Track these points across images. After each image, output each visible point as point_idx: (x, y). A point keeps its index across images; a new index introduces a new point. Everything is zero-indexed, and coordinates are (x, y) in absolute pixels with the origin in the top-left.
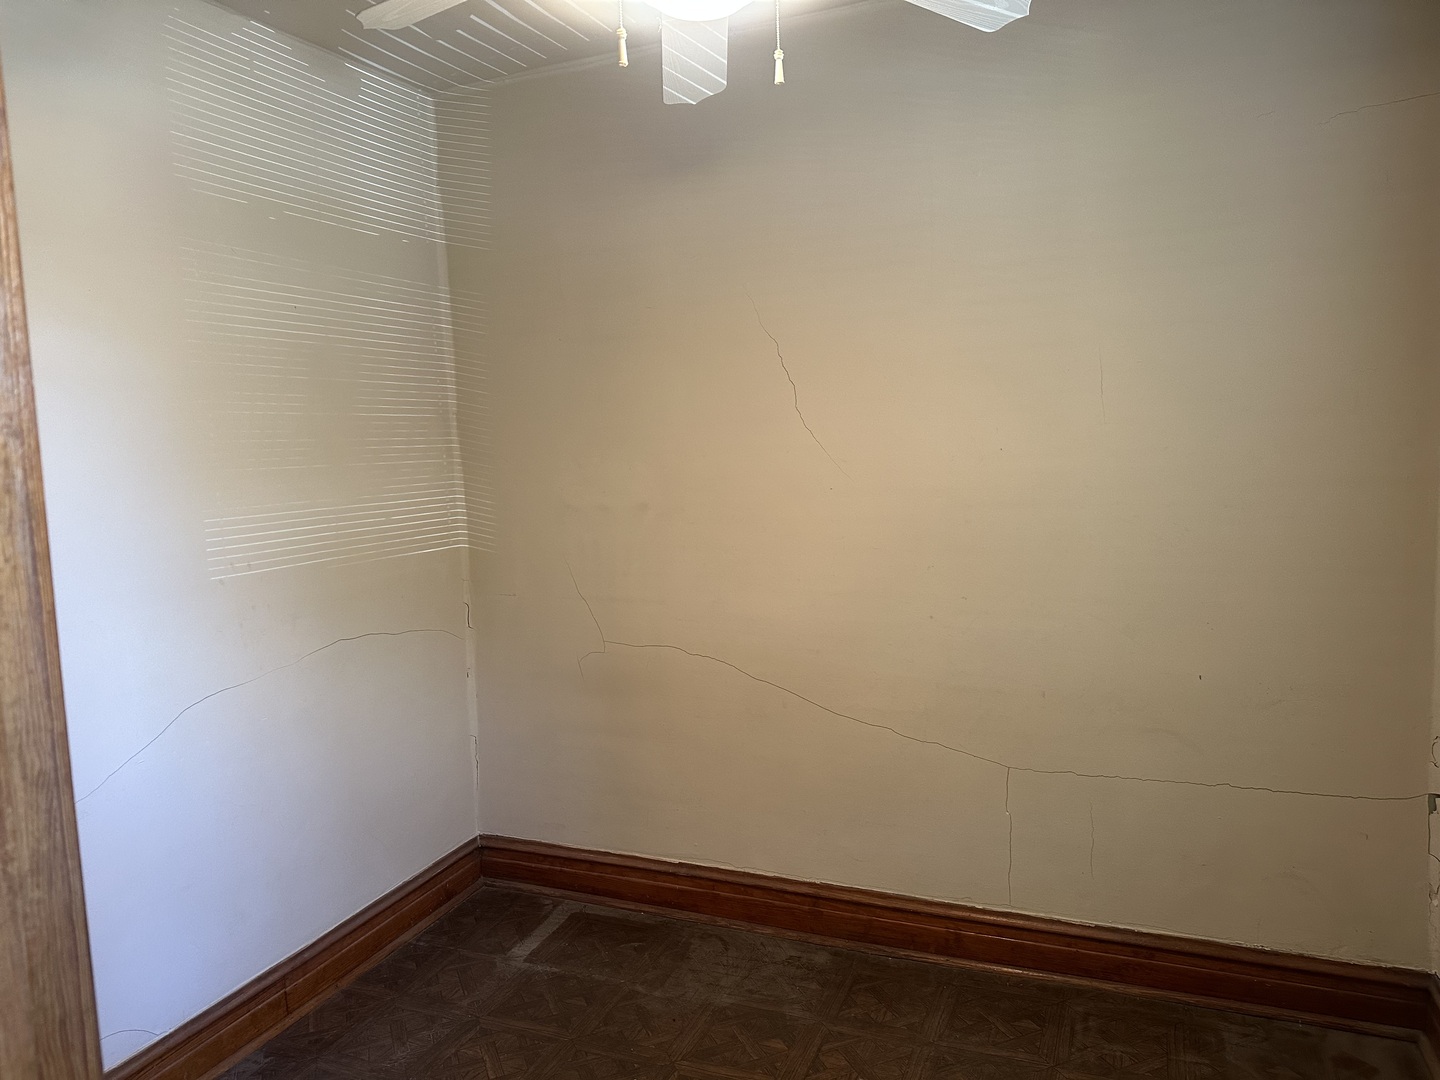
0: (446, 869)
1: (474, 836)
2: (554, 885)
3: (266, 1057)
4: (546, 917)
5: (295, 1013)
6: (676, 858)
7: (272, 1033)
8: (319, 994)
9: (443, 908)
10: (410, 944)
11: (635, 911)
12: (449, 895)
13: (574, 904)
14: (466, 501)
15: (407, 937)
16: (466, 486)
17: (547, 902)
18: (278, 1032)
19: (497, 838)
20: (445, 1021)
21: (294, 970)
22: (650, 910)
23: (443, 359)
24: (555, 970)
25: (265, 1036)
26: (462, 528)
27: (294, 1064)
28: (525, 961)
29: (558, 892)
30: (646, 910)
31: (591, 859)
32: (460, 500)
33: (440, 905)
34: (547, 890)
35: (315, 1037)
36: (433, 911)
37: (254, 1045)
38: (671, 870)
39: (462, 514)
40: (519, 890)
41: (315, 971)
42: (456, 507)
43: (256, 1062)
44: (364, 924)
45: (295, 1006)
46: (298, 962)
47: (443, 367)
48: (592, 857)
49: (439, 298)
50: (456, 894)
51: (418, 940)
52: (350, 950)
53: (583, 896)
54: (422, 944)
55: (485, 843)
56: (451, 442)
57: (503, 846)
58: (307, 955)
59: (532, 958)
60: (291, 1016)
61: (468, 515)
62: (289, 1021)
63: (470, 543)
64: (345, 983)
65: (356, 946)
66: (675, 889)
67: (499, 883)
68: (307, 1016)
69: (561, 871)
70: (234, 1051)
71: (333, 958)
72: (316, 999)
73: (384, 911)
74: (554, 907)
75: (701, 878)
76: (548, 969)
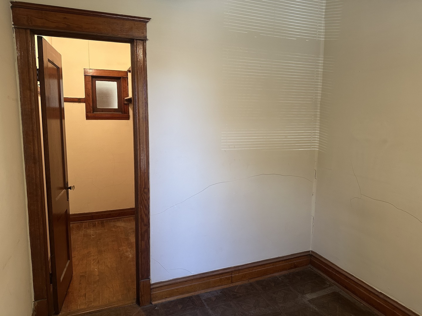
0: (296, 257)
1: (309, 250)
2: (332, 278)
3: (220, 293)
4: (325, 288)
5: (234, 283)
6: (380, 290)
7: (225, 287)
8: (243, 281)
9: (292, 270)
10: (277, 277)
11: (359, 302)
12: (295, 267)
13: (337, 288)
14: (320, 133)
15: (276, 274)
16: (320, 128)
17: (328, 283)
18: (227, 287)
19: (316, 254)
20: (271, 308)
21: (235, 271)
22: (366, 305)
23: (318, 82)
24: (317, 309)
25: (223, 286)
26: (317, 143)
27: (225, 299)
28: (309, 301)
29: (333, 281)
30: (364, 304)
31: (346, 275)
32: (317, 133)
33: (291, 268)
34: (329, 279)
35: (235, 294)
36: (289, 269)
37: (220, 288)
38: (376, 293)
39: (317, 138)
40: (320, 274)
41: (242, 273)
42: (316, 135)
43: (217, 293)
44: (262, 265)
45: (235, 281)
46: (237, 269)
47: (318, 85)
48: (346, 274)
49: (319, 60)
50: (298, 267)
51: (280, 277)
52: (255, 271)
53: (342, 287)
54: (280, 279)
55: (312, 254)
56: (317, 112)
57: (318, 257)
58: (240, 268)
59: (311, 301)
60: (232, 284)
61: (320, 138)
62: (231, 285)
63: (319, 148)
64: (251, 281)
65: (257, 271)
66: (377, 302)
67: (315, 269)
68: (237, 286)
69: (335, 274)
70: (214, 287)
71: (249, 272)
72: (241, 282)
73: (270, 263)
74: (329, 286)
75: (389, 302)
76: (314, 308)
